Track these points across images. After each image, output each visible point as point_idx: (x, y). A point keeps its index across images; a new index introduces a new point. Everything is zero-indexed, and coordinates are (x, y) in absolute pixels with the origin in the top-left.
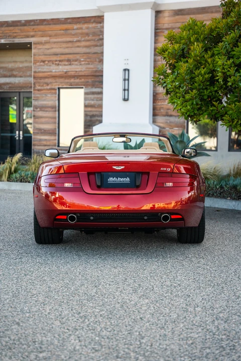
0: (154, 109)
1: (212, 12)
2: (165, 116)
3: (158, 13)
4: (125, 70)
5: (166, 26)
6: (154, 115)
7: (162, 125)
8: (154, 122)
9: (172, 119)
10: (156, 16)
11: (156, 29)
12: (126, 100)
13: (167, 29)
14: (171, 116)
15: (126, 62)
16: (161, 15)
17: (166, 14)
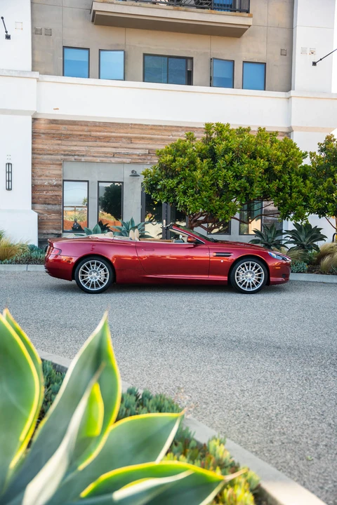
0: (33, 198)
1: (82, 125)
2: (42, 204)
3: (34, 120)
4: (9, 164)
5: (42, 131)
6: (33, 203)
7: (40, 212)
8: (33, 208)
9: (50, 207)
10: (33, 122)
11: (33, 133)
12: (9, 189)
13: (44, 134)
14: (49, 204)
15: (9, 158)
16: (37, 122)
17: (42, 122)
